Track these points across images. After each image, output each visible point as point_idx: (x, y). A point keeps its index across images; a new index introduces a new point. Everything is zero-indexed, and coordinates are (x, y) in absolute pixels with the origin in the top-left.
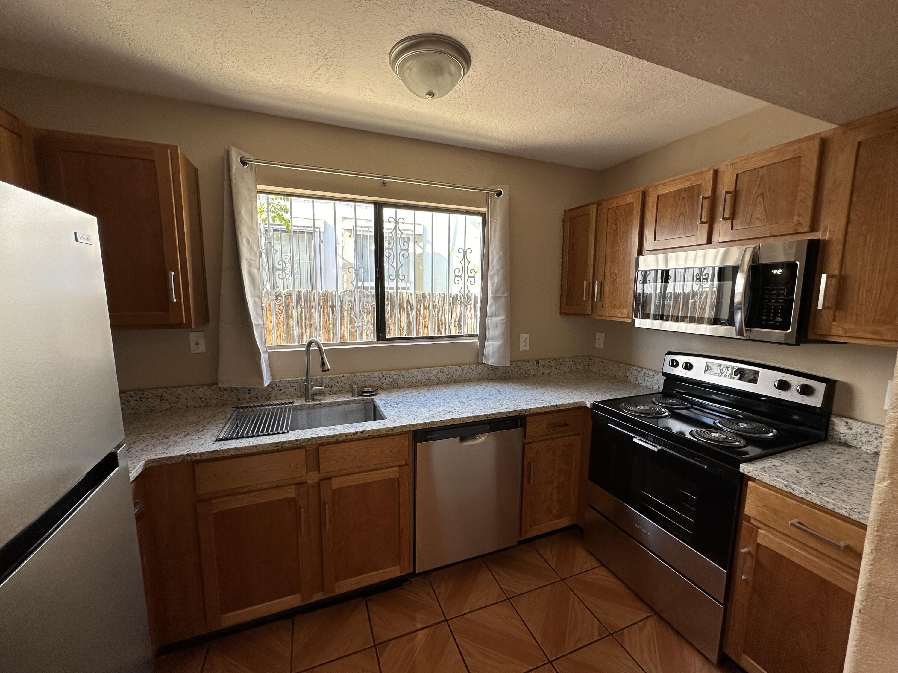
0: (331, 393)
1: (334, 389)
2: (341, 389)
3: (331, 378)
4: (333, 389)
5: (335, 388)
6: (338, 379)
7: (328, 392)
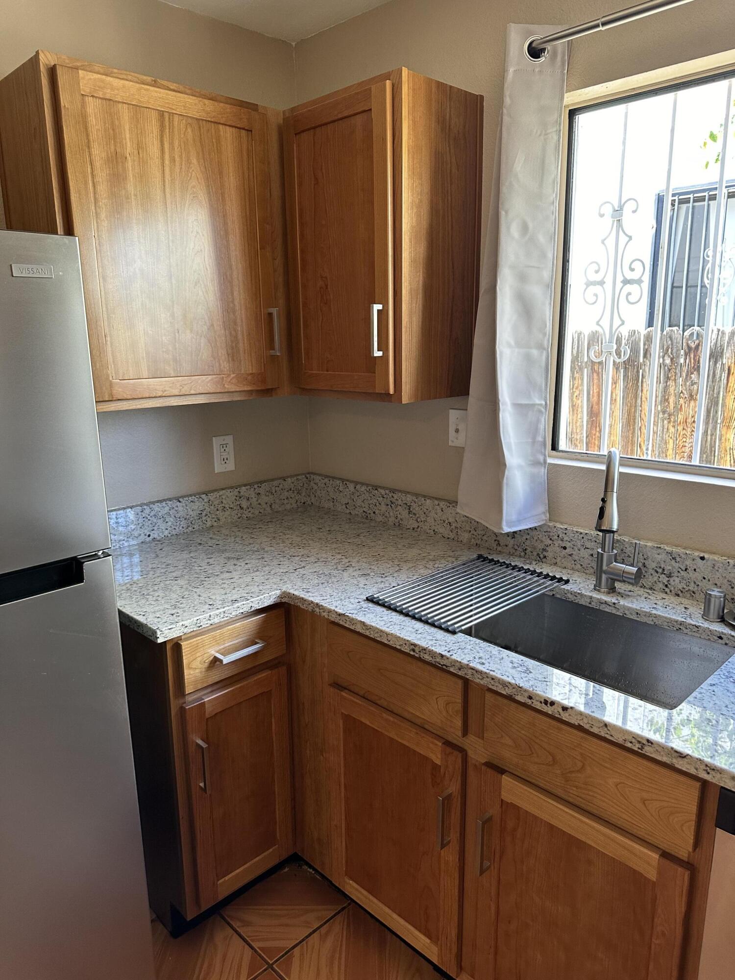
0: (667, 590)
1: (676, 582)
2: (692, 587)
3: (671, 553)
4: (671, 582)
5: (677, 580)
6: (688, 562)
7: (661, 586)
